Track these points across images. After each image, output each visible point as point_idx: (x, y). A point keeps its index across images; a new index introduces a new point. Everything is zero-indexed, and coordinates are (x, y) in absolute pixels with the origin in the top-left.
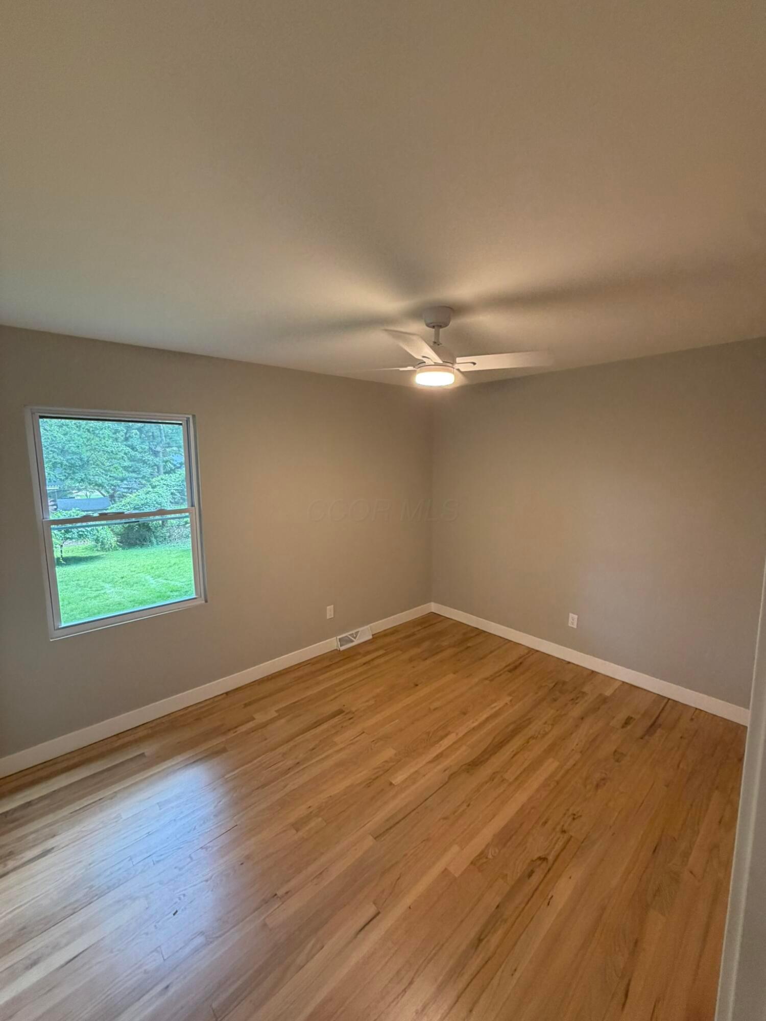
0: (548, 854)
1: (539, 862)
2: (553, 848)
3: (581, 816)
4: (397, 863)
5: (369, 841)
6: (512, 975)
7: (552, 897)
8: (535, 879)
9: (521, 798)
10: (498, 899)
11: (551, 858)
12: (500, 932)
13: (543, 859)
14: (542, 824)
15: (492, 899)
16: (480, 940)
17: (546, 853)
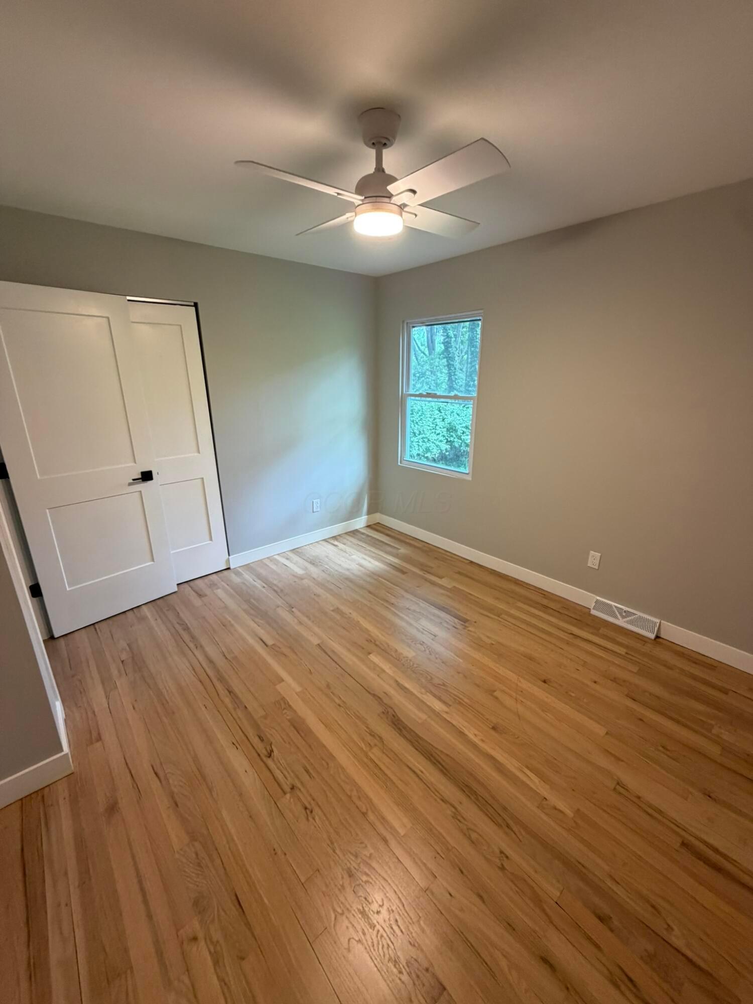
0: (273, 760)
1: (268, 748)
2: (278, 768)
3: (308, 819)
4: (297, 655)
5: (316, 641)
6: (205, 705)
7: (237, 749)
8: (255, 741)
9: (343, 757)
10: (250, 708)
11: (269, 762)
12: (230, 706)
13: (270, 755)
14: (306, 767)
15: (252, 705)
16: (230, 692)
17: (275, 759)
